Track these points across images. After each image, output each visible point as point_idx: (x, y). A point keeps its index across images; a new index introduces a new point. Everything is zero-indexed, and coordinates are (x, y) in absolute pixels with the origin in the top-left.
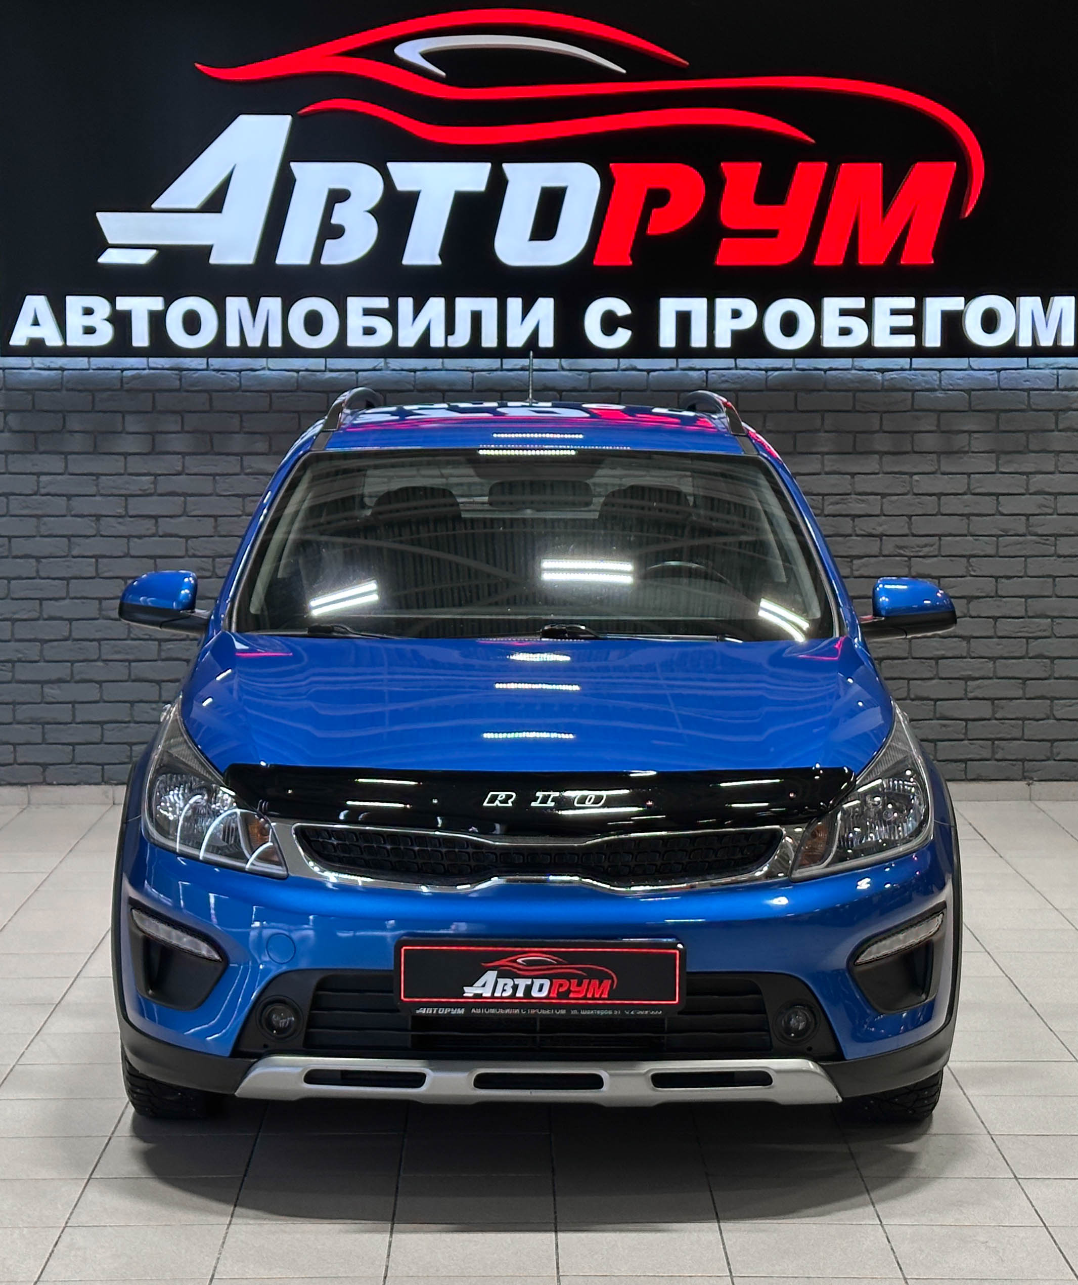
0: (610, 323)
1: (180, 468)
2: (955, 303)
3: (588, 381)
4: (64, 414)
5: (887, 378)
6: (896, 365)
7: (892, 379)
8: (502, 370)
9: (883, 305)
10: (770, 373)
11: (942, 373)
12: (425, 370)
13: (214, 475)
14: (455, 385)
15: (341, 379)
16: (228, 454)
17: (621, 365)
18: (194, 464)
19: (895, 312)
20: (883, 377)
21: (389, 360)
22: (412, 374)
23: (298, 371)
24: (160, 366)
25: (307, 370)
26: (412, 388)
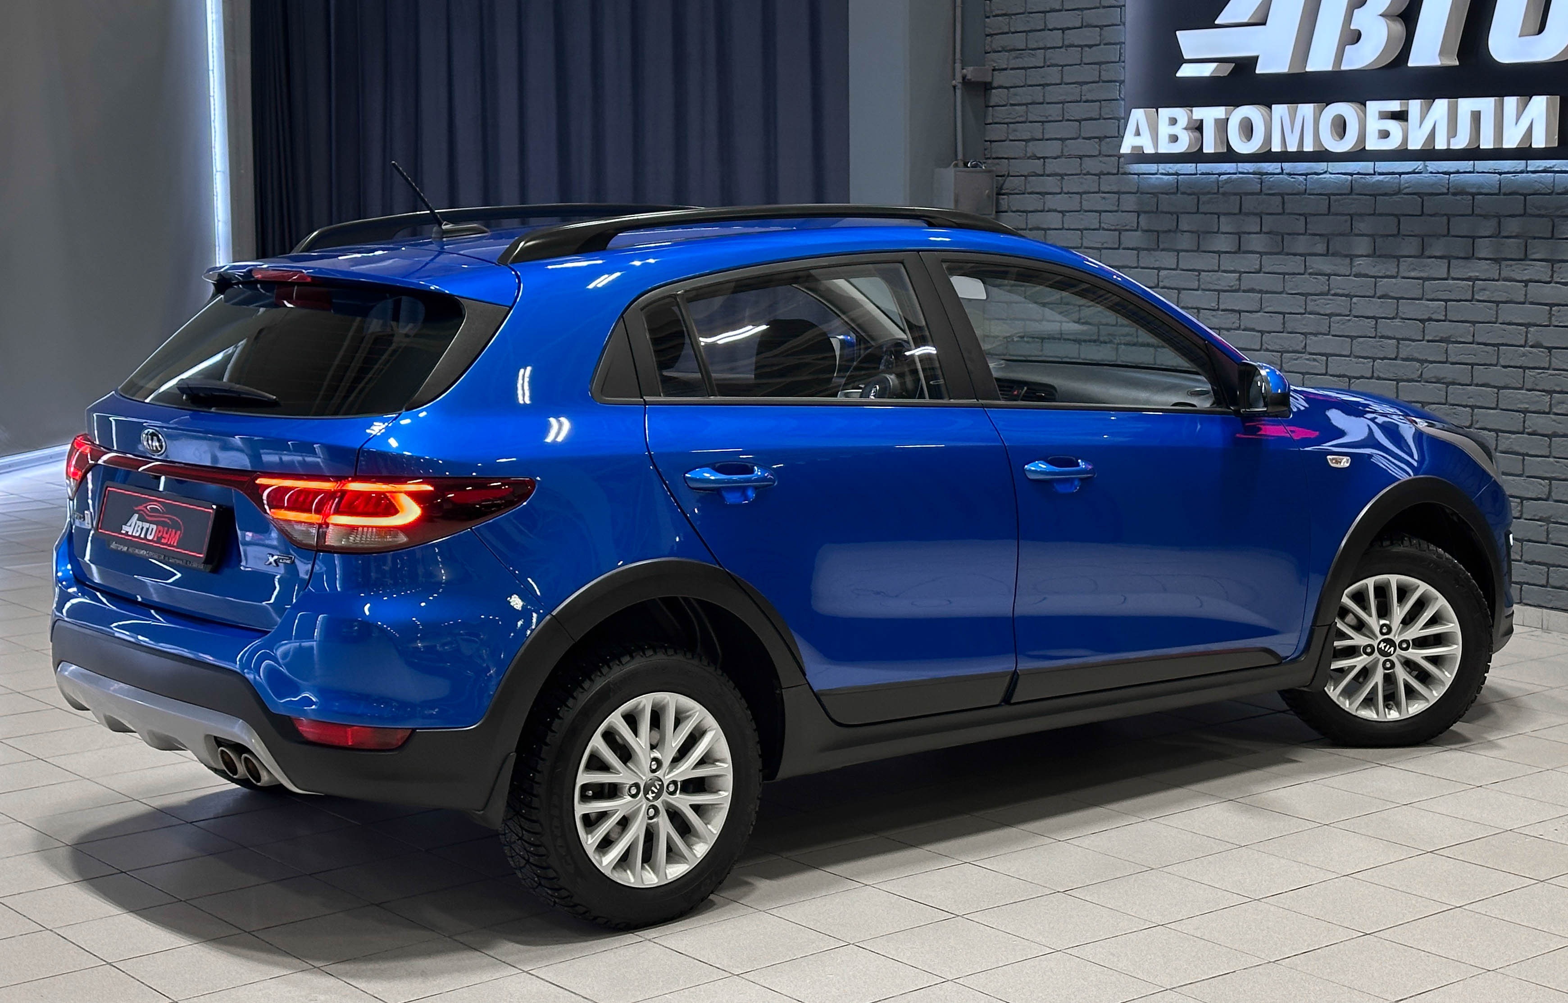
1: (1257, 267)
4: (1177, 215)
12: (1458, 172)
13: (1284, 274)
14: (1484, 188)
15: (1387, 182)
16: (1295, 255)
18: (1269, 263)
21: (1427, 163)
23: (1351, 174)
24: (1246, 171)
25: (1358, 174)
26: (1445, 191)
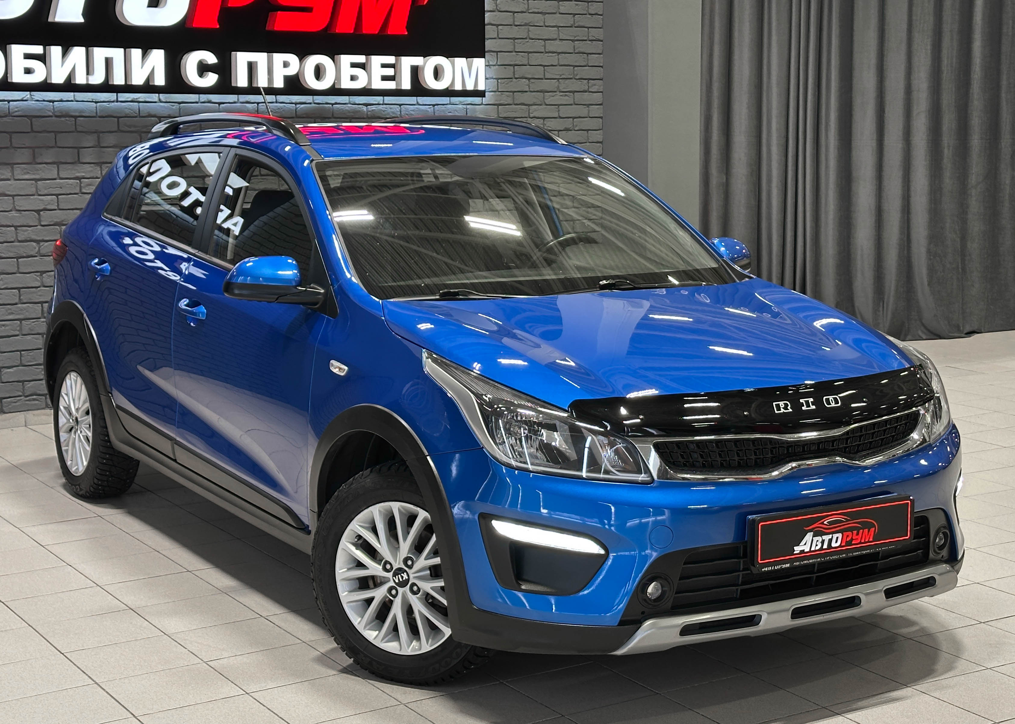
0: (203, 69)
2: (417, 61)
3: (178, 110)
5: (370, 110)
6: (375, 101)
7: (373, 110)
8: (117, 101)
9: (377, 60)
10: (298, 106)
11: (402, 106)
12: (61, 101)
14: (84, 113)
17: (201, 99)
19: (384, 66)
20: (367, 109)
22: (51, 103)
26: (51, 114)
